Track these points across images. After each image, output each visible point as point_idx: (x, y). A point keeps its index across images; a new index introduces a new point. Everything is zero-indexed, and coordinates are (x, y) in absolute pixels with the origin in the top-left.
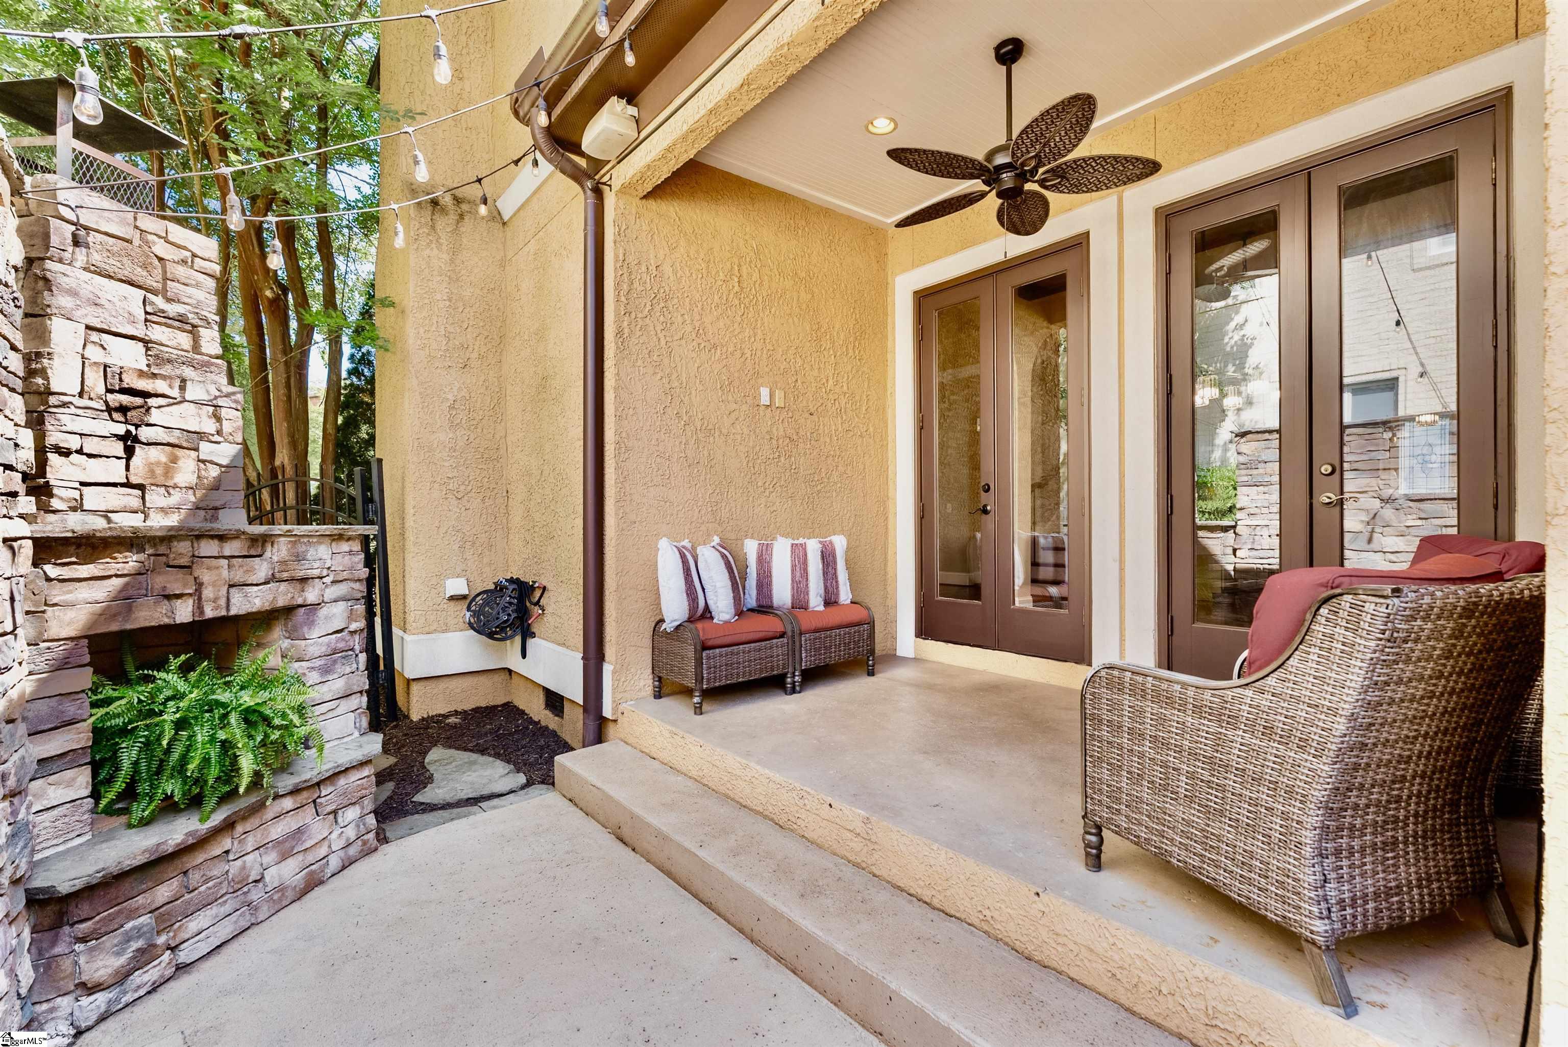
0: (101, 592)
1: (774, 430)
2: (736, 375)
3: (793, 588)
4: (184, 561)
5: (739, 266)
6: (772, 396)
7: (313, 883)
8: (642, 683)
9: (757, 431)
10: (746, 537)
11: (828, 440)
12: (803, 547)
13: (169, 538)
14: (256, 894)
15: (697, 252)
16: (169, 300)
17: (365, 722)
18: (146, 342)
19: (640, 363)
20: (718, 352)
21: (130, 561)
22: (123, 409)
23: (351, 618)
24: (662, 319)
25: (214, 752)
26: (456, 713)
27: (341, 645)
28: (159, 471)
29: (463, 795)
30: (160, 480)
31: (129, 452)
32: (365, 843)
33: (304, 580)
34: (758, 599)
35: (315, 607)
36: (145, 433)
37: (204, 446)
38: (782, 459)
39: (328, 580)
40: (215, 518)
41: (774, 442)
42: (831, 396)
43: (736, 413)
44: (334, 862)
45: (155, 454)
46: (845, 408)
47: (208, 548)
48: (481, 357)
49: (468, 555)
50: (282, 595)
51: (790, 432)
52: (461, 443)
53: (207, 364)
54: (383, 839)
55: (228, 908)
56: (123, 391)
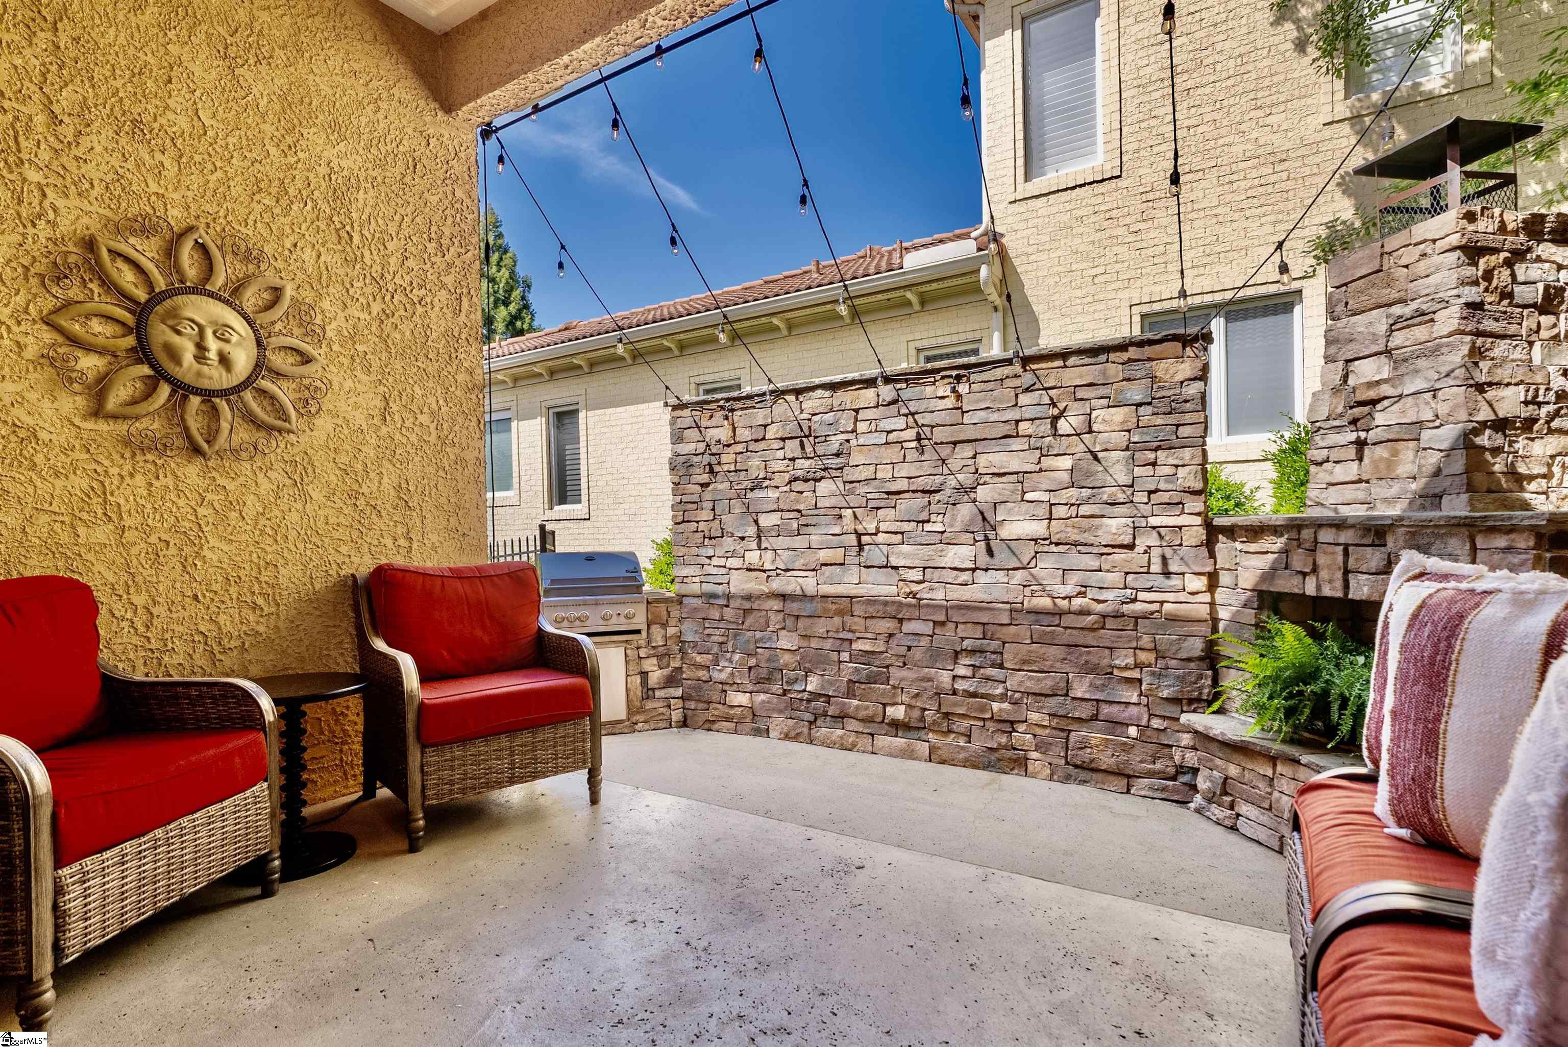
0: (1259, 563)
4: (1309, 546)
16: (1408, 302)
18: (1389, 352)
28: (1382, 466)
30: (1385, 473)
31: (1361, 454)
36: (1372, 436)
37: (1425, 435)
45: (1381, 452)
47: (1326, 536)
55: (1265, 820)
56: (1360, 404)
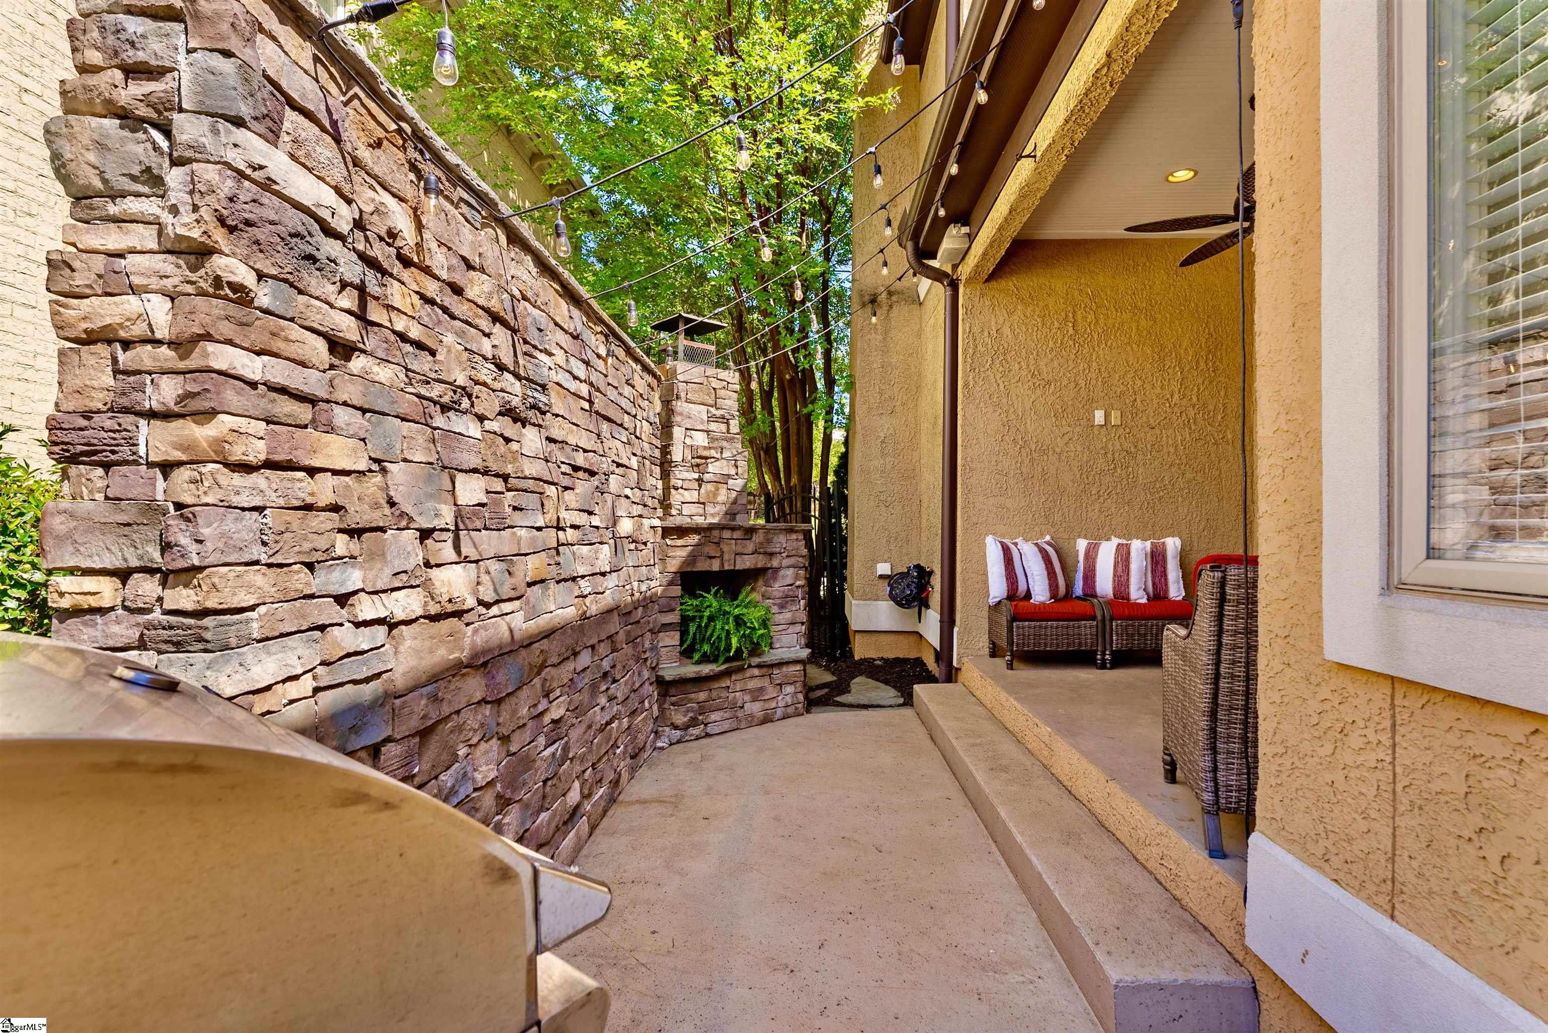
0: (683, 553)
1: (1110, 446)
2: (1070, 403)
3: (1114, 581)
4: (716, 540)
5: (1074, 313)
6: (1107, 416)
7: (767, 720)
8: (981, 644)
9: (1092, 447)
10: (1079, 537)
11: (1172, 450)
12: (1128, 546)
13: (711, 528)
14: (740, 714)
15: (1034, 311)
16: (717, 409)
17: (803, 641)
18: (707, 432)
19: (982, 405)
20: (1053, 387)
21: (694, 539)
22: (698, 465)
23: (797, 577)
24: (1001, 369)
25: (723, 635)
26: (882, 658)
27: (791, 593)
28: (711, 495)
29: (862, 702)
30: (712, 500)
31: (700, 486)
32: (796, 709)
33: (771, 554)
34: (1083, 589)
35: (776, 570)
36: (707, 477)
37: (731, 482)
38: (1119, 470)
39: (784, 555)
40: (734, 519)
41: (1109, 455)
42: (1176, 409)
43: (1070, 435)
44: (779, 713)
45: (710, 487)
46: (1195, 419)
47: (727, 534)
48: (903, 404)
49: (892, 547)
50: (760, 562)
51: (1126, 445)
52: (888, 467)
53: (733, 438)
54: (808, 712)
55: (727, 715)
56: (698, 457)
